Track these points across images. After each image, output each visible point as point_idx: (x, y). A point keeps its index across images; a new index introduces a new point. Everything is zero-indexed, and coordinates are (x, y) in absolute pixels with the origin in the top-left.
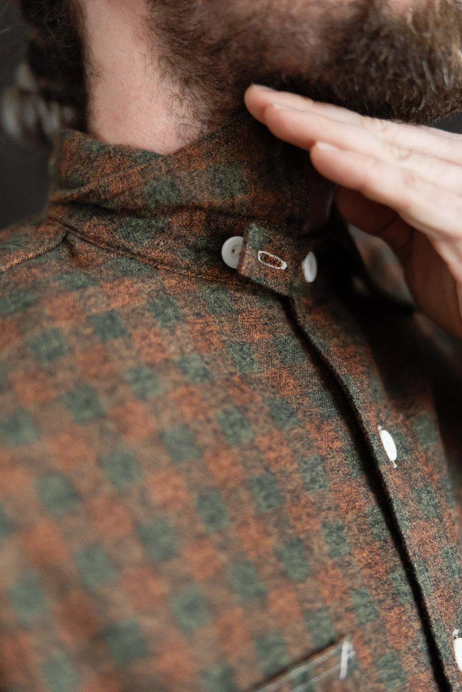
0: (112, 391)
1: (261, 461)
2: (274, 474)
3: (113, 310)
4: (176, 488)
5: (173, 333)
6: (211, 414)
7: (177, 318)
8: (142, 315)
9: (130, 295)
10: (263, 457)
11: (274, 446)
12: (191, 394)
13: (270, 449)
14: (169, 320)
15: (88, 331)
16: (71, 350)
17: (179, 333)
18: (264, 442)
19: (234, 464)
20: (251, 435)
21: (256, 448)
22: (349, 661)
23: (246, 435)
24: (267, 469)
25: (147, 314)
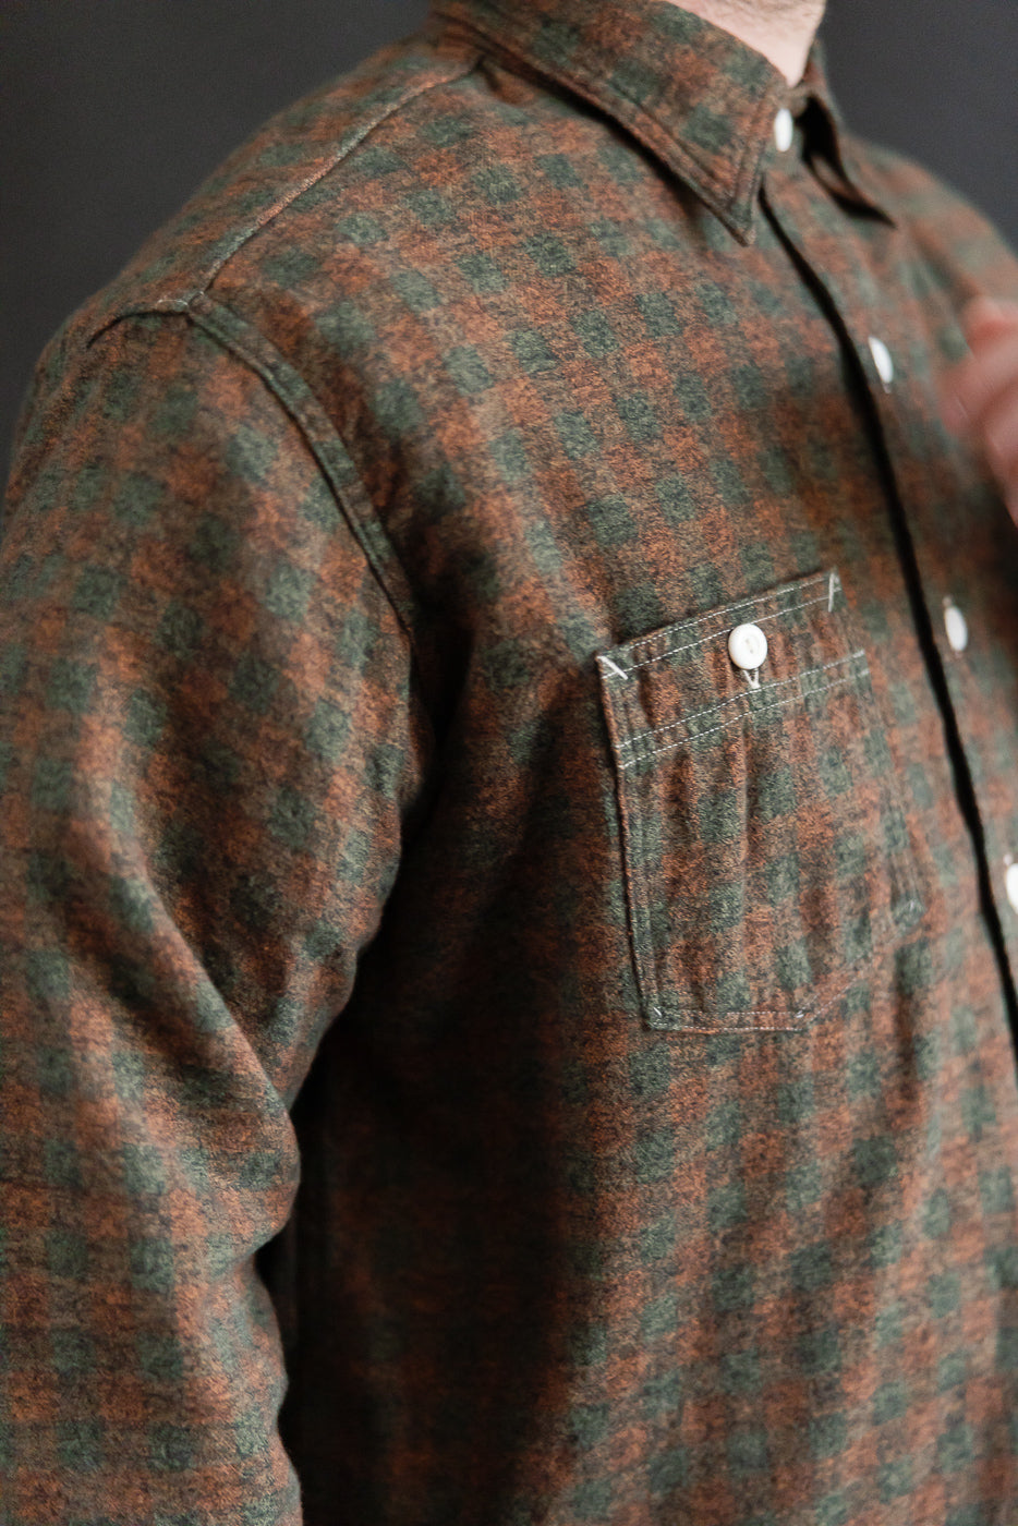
0: (579, 242)
1: (746, 351)
2: (759, 369)
3: (561, 155)
4: (654, 364)
5: (631, 192)
6: (690, 287)
7: (634, 176)
8: (596, 165)
9: (578, 139)
10: (748, 345)
11: (761, 335)
12: (665, 260)
13: (756, 337)
14: (625, 177)
15: (539, 174)
16: (525, 191)
17: (637, 194)
18: (750, 328)
19: (715, 348)
20: (735, 318)
21: (741, 334)
22: (836, 595)
23: (729, 317)
24: (752, 362)
25: (601, 166)
